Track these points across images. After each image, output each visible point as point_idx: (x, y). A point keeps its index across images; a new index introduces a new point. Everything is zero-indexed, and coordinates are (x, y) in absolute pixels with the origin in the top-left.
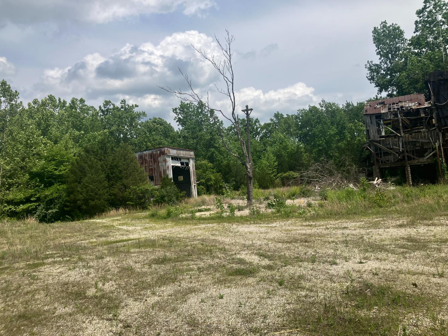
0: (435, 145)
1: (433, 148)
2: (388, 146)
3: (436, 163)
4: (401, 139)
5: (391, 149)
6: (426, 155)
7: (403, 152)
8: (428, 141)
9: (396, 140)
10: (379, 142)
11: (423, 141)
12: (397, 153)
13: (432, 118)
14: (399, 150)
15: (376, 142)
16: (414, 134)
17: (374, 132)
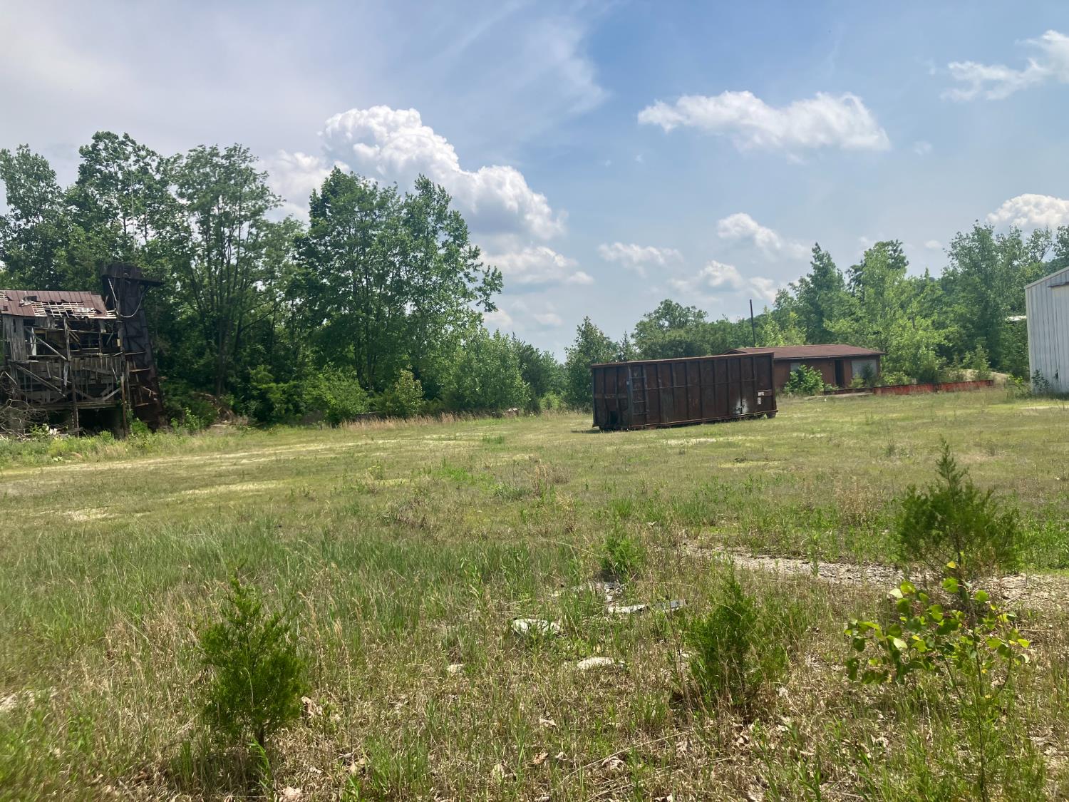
0: (119, 379)
1: (115, 384)
2: (44, 374)
3: (119, 407)
4: (66, 365)
5: (49, 380)
6: (103, 394)
7: (69, 387)
8: (108, 372)
9: (58, 365)
10: (27, 366)
11: (102, 371)
13: (116, 337)
14: (63, 382)
15: (22, 365)
16: (87, 359)
17: (20, 347)
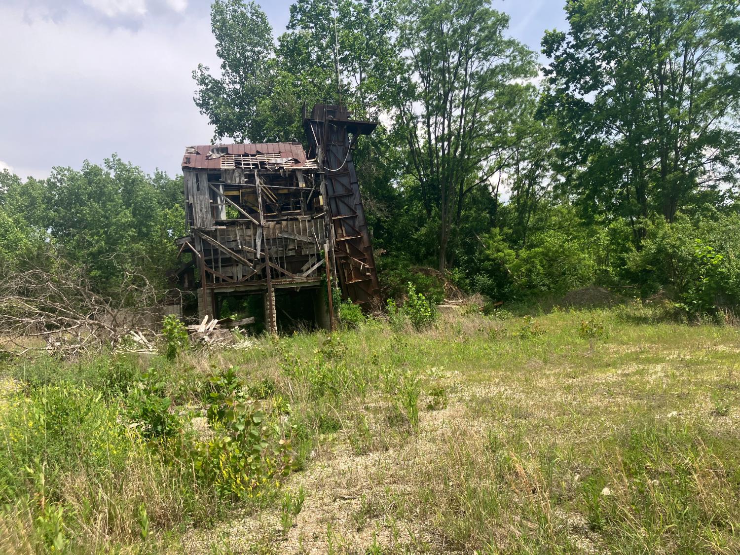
0: (323, 248)
1: (318, 255)
2: (233, 245)
3: (323, 283)
4: (259, 231)
5: (239, 251)
7: (263, 259)
8: (310, 240)
9: (250, 232)
10: (213, 234)
12: (250, 261)
14: (255, 254)
15: (208, 233)
